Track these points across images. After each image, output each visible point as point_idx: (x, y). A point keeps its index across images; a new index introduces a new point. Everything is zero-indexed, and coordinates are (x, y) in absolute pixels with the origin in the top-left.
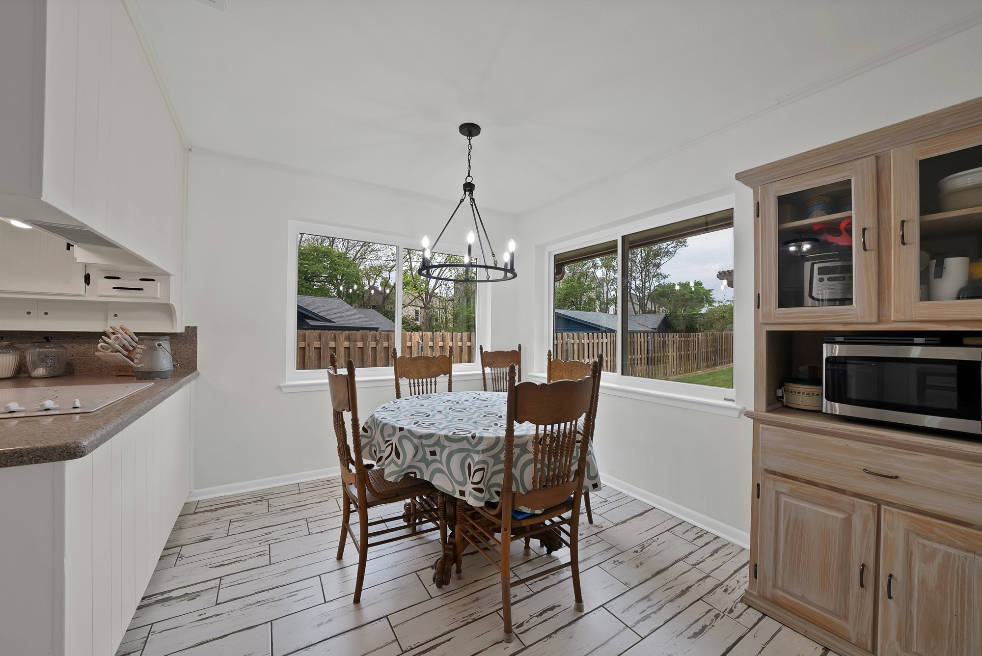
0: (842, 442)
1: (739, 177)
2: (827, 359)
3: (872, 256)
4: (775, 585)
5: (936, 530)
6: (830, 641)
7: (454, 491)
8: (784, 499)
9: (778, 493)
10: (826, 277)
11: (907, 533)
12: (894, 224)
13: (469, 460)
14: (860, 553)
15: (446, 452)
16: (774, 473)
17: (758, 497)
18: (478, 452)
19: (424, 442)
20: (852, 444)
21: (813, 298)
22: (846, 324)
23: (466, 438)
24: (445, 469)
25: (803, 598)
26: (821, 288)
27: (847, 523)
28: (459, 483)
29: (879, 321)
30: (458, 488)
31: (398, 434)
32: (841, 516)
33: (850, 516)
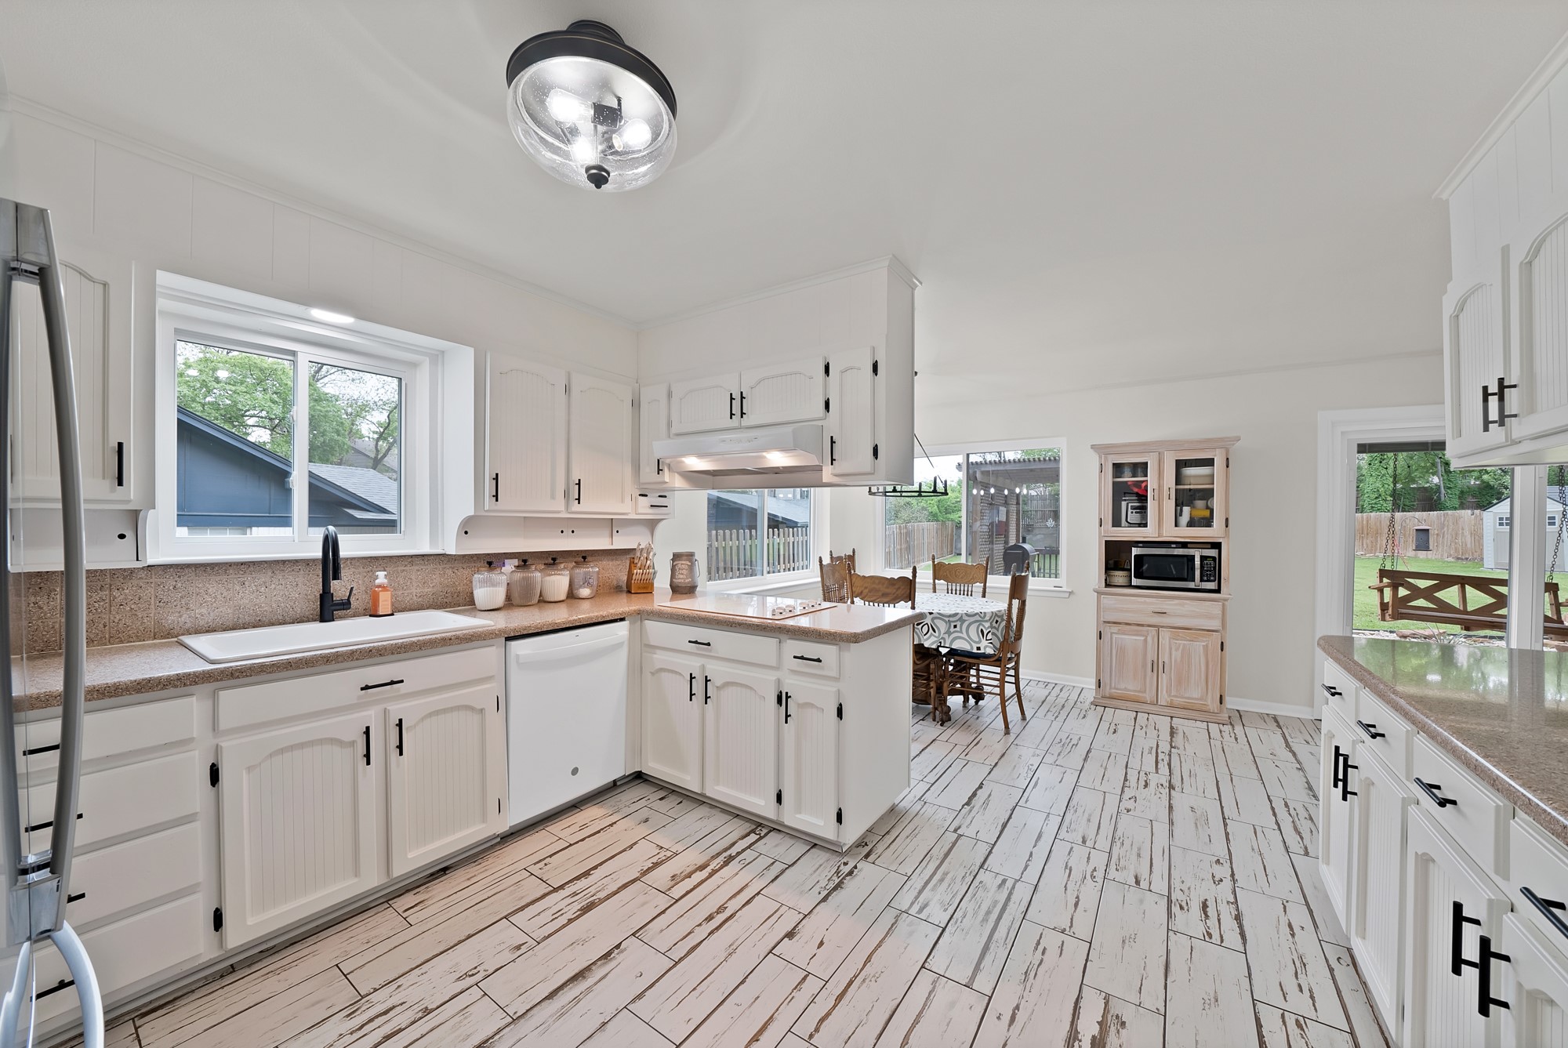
0: (1143, 599)
1: (1093, 447)
2: (1135, 556)
3: (1156, 502)
4: (1110, 688)
5: (1180, 635)
6: (1137, 706)
7: (972, 648)
8: (1115, 636)
9: (1112, 633)
10: (1134, 511)
11: (1170, 638)
12: (1166, 488)
13: (981, 627)
14: (1151, 655)
15: (965, 625)
16: (1109, 622)
17: (1100, 638)
18: (987, 621)
19: (951, 619)
20: (1147, 599)
21: (1127, 522)
22: (1144, 537)
23: (977, 614)
24: (964, 635)
25: (1126, 689)
26: (1134, 517)
27: (1145, 641)
28: (975, 642)
29: (1159, 536)
30: (975, 646)
31: (929, 617)
32: (1143, 638)
33: (1147, 637)
